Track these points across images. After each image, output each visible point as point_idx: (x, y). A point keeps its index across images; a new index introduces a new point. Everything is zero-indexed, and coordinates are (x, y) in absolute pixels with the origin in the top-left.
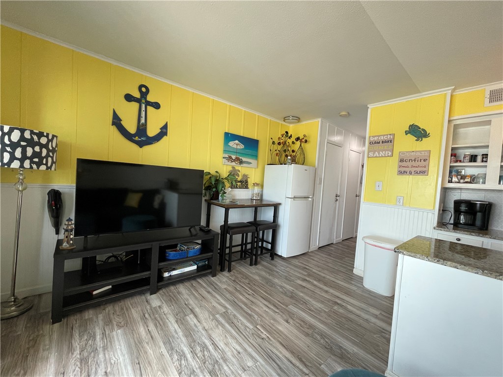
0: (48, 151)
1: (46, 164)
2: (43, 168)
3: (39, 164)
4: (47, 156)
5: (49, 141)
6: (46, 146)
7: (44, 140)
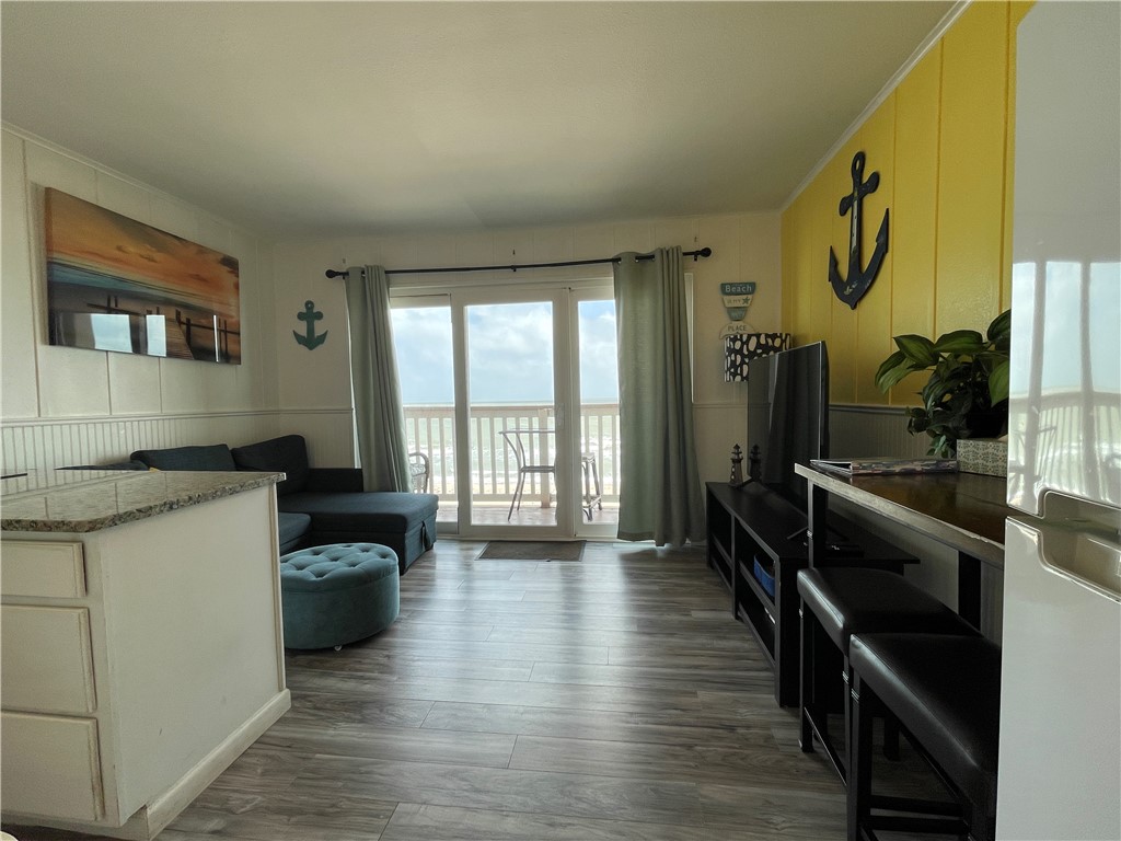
0: (743, 356)
1: (741, 374)
2: (738, 378)
3: (734, 375)
4: (743, 362)
5: (743, 344)
6: (740, 352)
7: (738, 345)
